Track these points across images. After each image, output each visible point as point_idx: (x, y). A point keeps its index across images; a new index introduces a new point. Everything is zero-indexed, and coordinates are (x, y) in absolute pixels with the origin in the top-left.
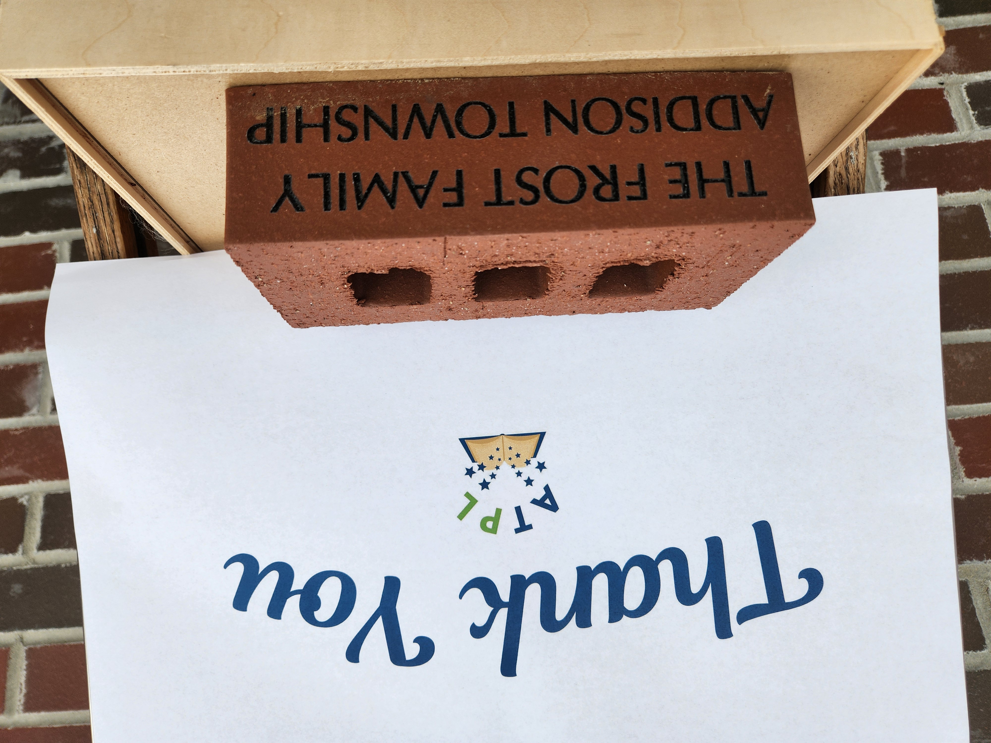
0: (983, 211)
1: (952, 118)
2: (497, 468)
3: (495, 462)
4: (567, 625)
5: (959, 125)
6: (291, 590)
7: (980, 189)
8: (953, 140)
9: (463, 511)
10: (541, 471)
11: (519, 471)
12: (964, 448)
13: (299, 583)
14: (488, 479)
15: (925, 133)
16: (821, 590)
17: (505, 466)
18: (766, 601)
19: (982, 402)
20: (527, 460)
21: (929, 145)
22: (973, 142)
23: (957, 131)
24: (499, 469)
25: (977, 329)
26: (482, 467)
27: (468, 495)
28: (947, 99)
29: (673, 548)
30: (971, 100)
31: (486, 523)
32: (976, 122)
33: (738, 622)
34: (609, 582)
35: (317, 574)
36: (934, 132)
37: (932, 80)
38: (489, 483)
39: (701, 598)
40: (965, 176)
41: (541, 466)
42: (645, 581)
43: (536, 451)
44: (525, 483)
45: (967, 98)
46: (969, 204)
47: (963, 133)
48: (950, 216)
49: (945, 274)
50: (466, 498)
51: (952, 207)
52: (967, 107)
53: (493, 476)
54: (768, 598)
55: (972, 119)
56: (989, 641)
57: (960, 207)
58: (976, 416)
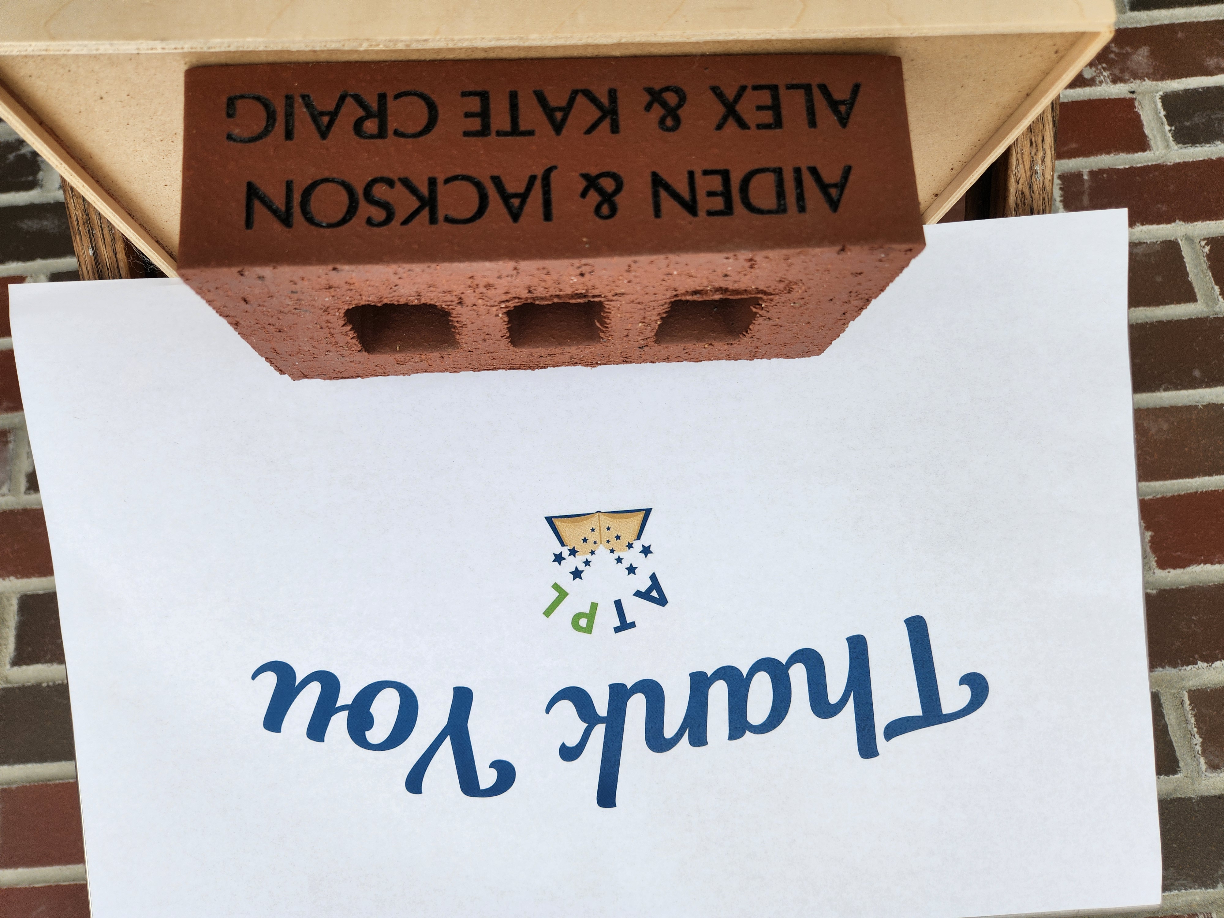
0: (1180, 248)
1: (1145, 134)
2: (593, 553)
3: (590, 546)
4: (678, 744)
5: (1152, 143)
6: (336, 706)
7: (1177, 221)
8: (1145, 162)
9: (550, 606)
10: (646, 557)
11: (619, 557)
12: (1155, 533)
13: (346, 697)
14: (581, 567)
15: (1112, 153)
16: (986, 699)
17: (602, 551)
18: (920, 713)
19: (1177, 478)
20: (629, 543)
21: (1117, 167)
22: (1169, 163)
23: (1150, 150)
24: (594, 554)
25: (1172, 390)
26: (573, 552)
27: (556, 587)
28: (1138, 111)
29: (807, 649)
30: (1167, 113)
31: (579, 621)
32: (1173, 139)
33: (885, 738)
34: (729, 691)
35: (368, 685)
36: (1123, 152)
37: (1121, 88)
38: (583, 571)
39: (841, 709)
40: (1159, 205)
41: (646, 551)
42: (773, 690)
43: (639, 531)
44: (627, 572)
45: (1162, 110)
46: (1164, 239)
47: (1157, 153)
48: (1141, 253)
49: (1135, 324)
50: (553, 590)
51: (1144, 243)
52: (1162, 121)
53: (587, 563)
54: (922, 709)
55: (1168, 136)
56: (1183, 764)
57: (1153, 242)
58: (1171, 495)
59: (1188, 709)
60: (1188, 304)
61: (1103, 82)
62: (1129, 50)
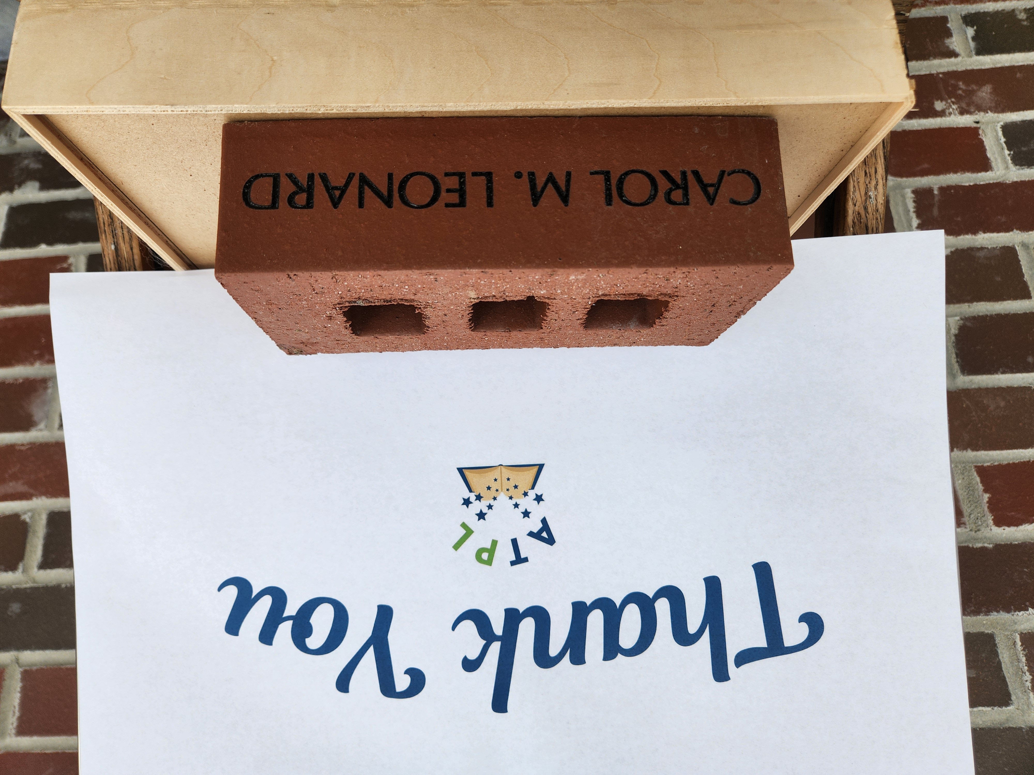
0: (1017, 253)
1: (988, 157)
2: (495, 499)
3: (493, 493)
4: (561, 662)
5: (993, 164)
6: (283, 617)
7: (1015, 230)
8: (987, 180)
9: (458, 541)
10: (538, 503)
11: (516, 503)
12: (992, 495)
13: (291, 609)
14: (485, 510)
15: (959, 172)
16: (822, 635)
17: (503, 497)
18: (765, 645)
19: (1012, 449)
20: (525, 492)
21: (963, 184)
22: (1008, 182)
23: (992, 171)
24: (496, 500)
25: (1009, 373)
26: (479, 498)
27: (464, 525)
28: (982, 138)
29: (670, 586)
30: (1007, 140)
31: (481, 555)
32: (1012, 162)
33: (735, 665)
34: (604, 619)
35: (309, 601)
36: (968, 171)
37: (967, 119)
38: (486, 514)
39: (698, 639)
40: (999, 217)
41: (539, 499)
42: (642, 620)
43: (534, 483)
44: (522, 515)
45: (1002, 137)
46: (1003, 245)
47: (998, 173)
48: (982, 257)
49: (976, 316)
50: (461, 528)
51: (985, 248)
52: (1002, 146)
53: (490, 507)
54: (767, 641)
55: (1007, 159)
56: (1015, 697)
57: (994, 248)
58: (1006, 463)
59: (1020, 650)
60: (1024, 300)
61: (952, 113)
62: (975, 88)
